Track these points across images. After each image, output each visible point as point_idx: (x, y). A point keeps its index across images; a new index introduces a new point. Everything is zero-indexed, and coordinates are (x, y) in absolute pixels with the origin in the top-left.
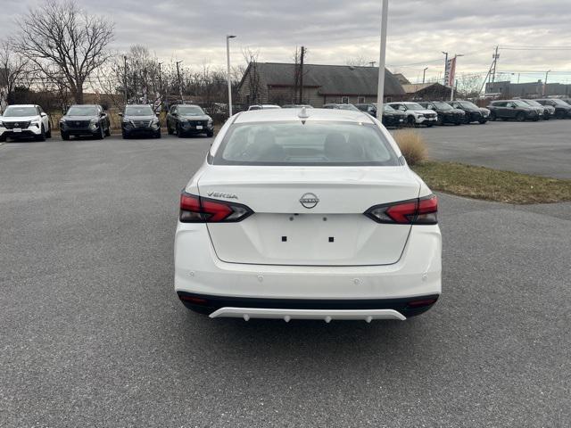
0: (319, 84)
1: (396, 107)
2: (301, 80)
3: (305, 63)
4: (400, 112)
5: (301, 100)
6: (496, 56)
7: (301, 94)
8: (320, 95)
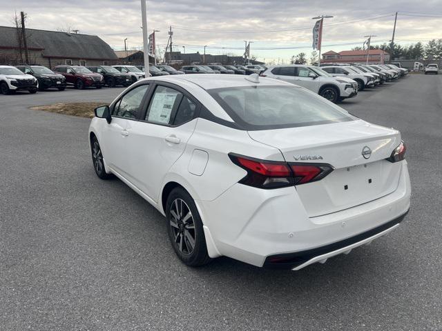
0: (42, 47)
1: (120, 69)
2: (25, 44)
3: (26, 27)
4: (124, 73)
5: (27, 60)
6: (171, 33)
7: (26, 56)
8: (45, 57)
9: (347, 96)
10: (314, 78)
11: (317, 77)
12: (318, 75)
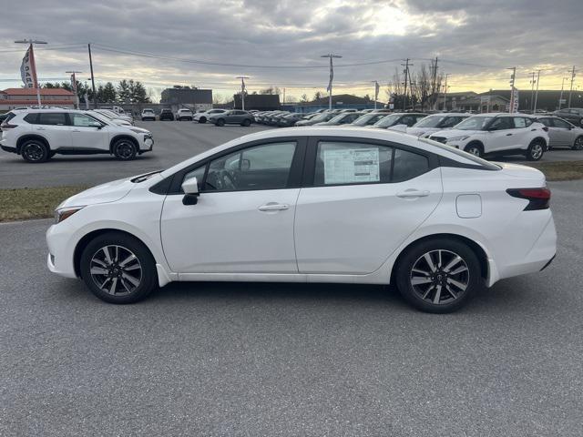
9: (148, 148)
10: (100, 128)
11: (103, 126)
12: (103, 125)
